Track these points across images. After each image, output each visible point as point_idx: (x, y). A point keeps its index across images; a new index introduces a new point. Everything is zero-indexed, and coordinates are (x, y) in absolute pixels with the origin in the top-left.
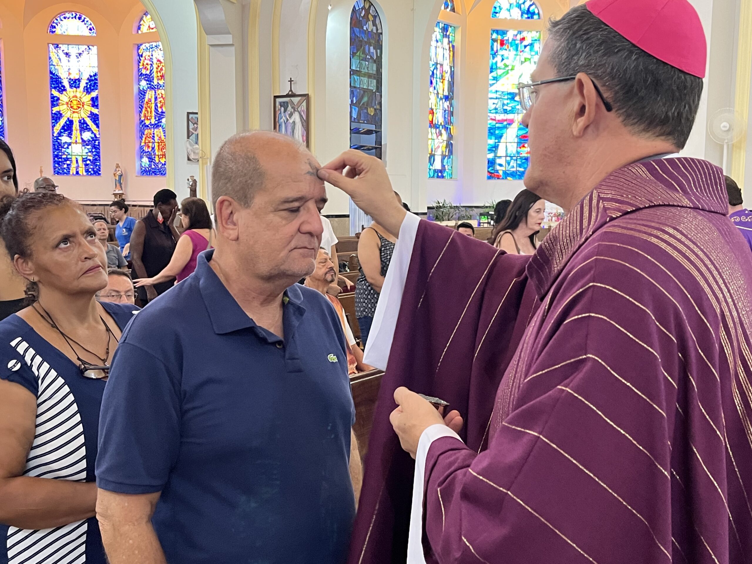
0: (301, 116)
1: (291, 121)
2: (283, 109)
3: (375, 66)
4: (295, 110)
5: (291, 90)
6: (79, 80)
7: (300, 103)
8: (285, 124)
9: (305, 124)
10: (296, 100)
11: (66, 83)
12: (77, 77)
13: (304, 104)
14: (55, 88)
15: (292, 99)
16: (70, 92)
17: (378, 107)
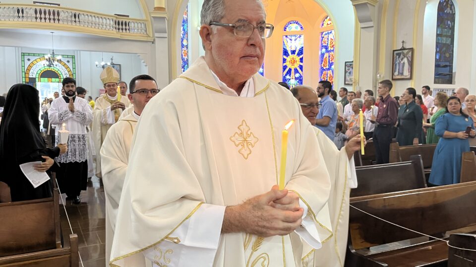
0: (408, 60)
1: (402, 62)
2: (398, 56)
3: (450, 31)
4: (404, 57)
5: (403, 47)
6: (295, 51)
7: (408, 53)
8: (399, 64)
9: (410, 63)
10: (405, 51)
11: (290, 53)
12: (294, 49)
13: (410, 53)
14: (285, 55)
15: (403, 51)
16: (291, 56)
17: (451, 53)
